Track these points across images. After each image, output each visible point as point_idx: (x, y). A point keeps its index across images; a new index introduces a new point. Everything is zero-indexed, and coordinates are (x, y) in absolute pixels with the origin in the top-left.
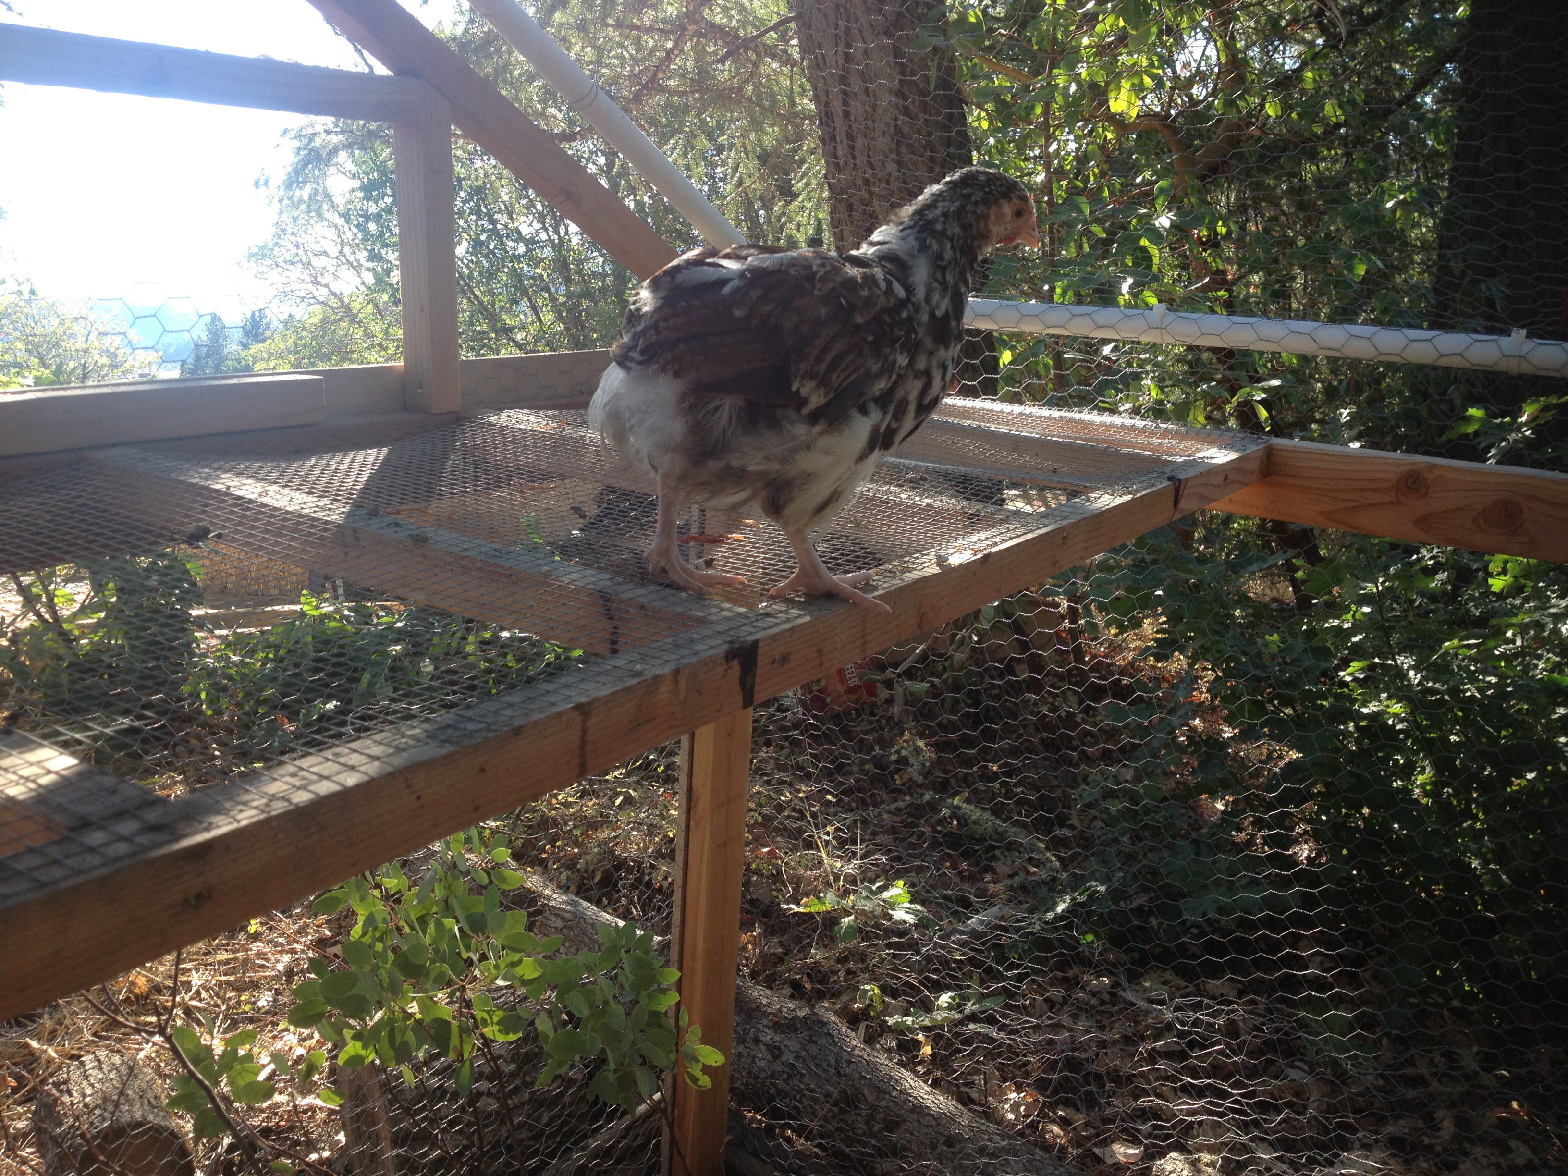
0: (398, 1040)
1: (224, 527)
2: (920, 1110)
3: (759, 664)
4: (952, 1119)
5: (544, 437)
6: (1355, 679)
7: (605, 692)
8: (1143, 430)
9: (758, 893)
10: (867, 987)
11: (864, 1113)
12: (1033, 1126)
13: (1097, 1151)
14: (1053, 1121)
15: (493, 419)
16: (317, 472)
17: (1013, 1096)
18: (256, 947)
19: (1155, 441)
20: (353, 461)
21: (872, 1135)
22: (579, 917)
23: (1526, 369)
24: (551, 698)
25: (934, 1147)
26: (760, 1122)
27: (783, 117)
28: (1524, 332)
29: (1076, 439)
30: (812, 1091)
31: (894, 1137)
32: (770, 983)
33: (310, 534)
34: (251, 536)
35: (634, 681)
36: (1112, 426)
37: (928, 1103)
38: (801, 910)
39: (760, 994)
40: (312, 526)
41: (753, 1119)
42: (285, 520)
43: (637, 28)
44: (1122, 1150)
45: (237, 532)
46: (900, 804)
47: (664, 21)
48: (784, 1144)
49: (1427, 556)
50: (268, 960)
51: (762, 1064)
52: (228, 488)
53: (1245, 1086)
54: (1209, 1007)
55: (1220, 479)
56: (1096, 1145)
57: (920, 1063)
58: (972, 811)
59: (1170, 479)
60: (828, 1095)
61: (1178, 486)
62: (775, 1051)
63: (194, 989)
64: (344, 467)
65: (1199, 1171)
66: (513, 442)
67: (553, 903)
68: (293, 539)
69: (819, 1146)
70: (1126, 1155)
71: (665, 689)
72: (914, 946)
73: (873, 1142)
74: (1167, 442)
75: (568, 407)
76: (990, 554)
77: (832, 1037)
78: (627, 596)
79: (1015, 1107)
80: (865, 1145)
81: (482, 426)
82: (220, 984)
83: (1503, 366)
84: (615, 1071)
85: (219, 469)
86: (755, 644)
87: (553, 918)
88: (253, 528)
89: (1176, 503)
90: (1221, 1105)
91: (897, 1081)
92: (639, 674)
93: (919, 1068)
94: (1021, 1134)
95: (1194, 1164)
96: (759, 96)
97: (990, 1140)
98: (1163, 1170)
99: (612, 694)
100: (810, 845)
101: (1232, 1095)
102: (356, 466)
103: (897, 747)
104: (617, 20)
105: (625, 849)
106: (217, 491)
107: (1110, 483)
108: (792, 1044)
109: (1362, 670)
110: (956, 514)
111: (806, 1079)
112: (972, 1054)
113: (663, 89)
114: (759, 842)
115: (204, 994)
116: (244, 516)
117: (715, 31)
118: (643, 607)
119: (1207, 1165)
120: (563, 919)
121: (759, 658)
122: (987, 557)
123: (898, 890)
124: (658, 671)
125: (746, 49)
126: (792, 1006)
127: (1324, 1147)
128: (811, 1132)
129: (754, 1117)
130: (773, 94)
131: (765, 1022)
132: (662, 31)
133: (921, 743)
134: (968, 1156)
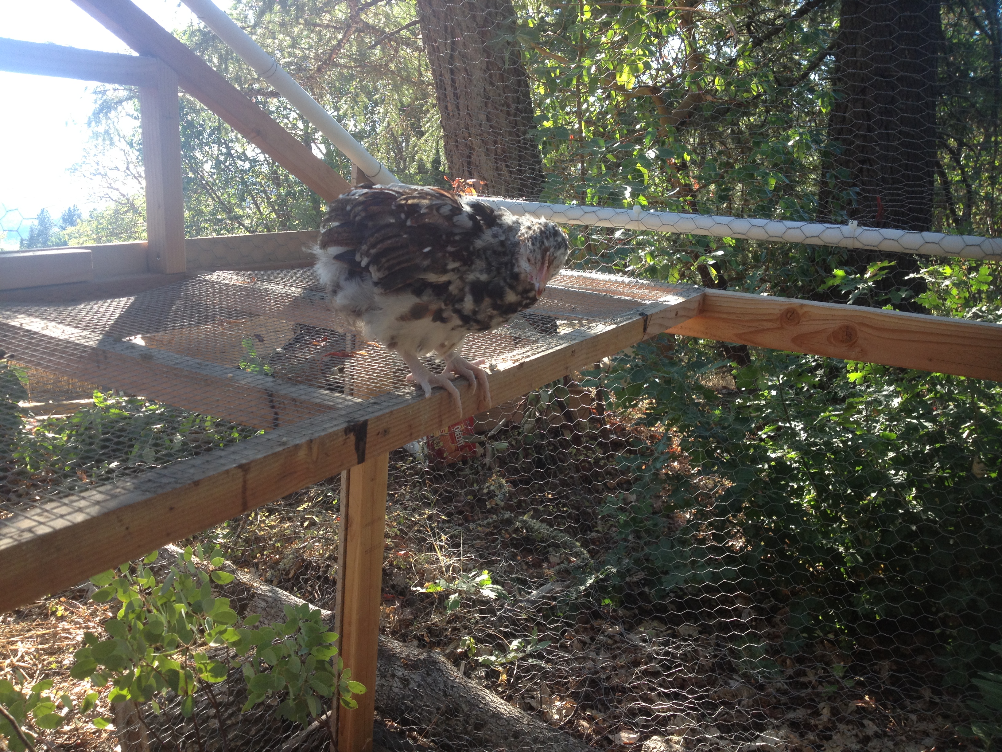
0: (144, 684)
1: (16, 351)
2: (497, 716)
3: (368, 436)
4: (517, 720)
5: (241, 289)
6: (769, 437)
7: (259, 456)
8: (628, 284)
9: (395, 581)
10: (466, 638)
11: (461, 719)
12: (570, 722)
13: (610, 736)
14: (584, 719)
15: (208, 277)
16: (83, 313)
17: (558, 703)
18: (61, 625)
19: (635, 291)
20: (109, 306)
21: (466, 733)
22: (277, 600)
23: (858, 245)
24: (222, 461)
25: (506, 739)
26: (396, 728)
27: (415, 83)
28: (856, 222)
29: (587, 289)
30: (428, 706)
31: (481, 733)
32: (404, 638)
33: (73, 355)
34: (33, 356)
35: (280, 449)
36: (610, 281)
37: (503, 711)
38: (424, 591)
39: (396, 646)
40: (76, 349)
41: (392, 726)
42: (58, 345)
43: (319, 25)
44: (626, 735)
45: (24, 353)
46: (490, 520)
47: (337, 21)
48: (411, 742)
49: (811, 360)
50: (70, 633)
51: (396, 690)
52: (21, 324)
53: (696, 692)
54: (674, 643)
55: (673, 315)
56: (610, 732)
57: (500, 685)
58: (535, 524)
59: (641, 314)
60: (438, 709)
61: (646, 319)
62: (405, 682)
63: (20, 654)
64: (102, 310)
65: (671, 747)
66: (220, 292)
67: (260, 592)
68: (62, 357)
69: (433, 741)
70: (629, 738)
71: (302, 454)
72: (492, 612)
73: (467, 737)
74: (643, 292)
75: (260, 269)
76: (524, 363)
77: (442, 671)
78: (284, 392)
79: (559, 711)
80: (461, 739)
81: (200, 282)
82: (37, 650)
83: (844, 244)
84: (294, 700)
85: (16, 312)
86: (365, 423)
87: (260, 601)
88: (36, 350)
89: (645, 329)
90: (682, 705)
91: (483, 698)
92: (284, 444)
93: (500, 689)
94: (561, 728)
95: (668, 742)
96: (399, 70)
97: (541, 733)
98: (648, 748)
99: (265, 457)
100: (431, 548)
101: (687, 698)
102: (111, 309)
103: (488, 484)
104: (306, 20)
105: (310, 555)
106: (13, 327)
107: (602, 317)
108: (416, 677)
109: (772, 431)
110: (506, 337)
111: (425, 700)
112: (532, 678)
113: (336, 65)
114: (397, 547)
115: (27, 658)
116: (30, 343)
117: (368, 28)
118: (294, 400)
119: (676, 743)
120: (266, 601)
121: (368, 431)
122: (522, 364)
123: (485, 576)
124: (297, 442)
125: (390, 40)
126: (416, 653)
127: (745, 729)
128: (427, 732)
129: (393, 725)
130: (407, 69)
131: (398, 663)
132: (335, 27)
133: (503, 481)
134: (528, 744)
